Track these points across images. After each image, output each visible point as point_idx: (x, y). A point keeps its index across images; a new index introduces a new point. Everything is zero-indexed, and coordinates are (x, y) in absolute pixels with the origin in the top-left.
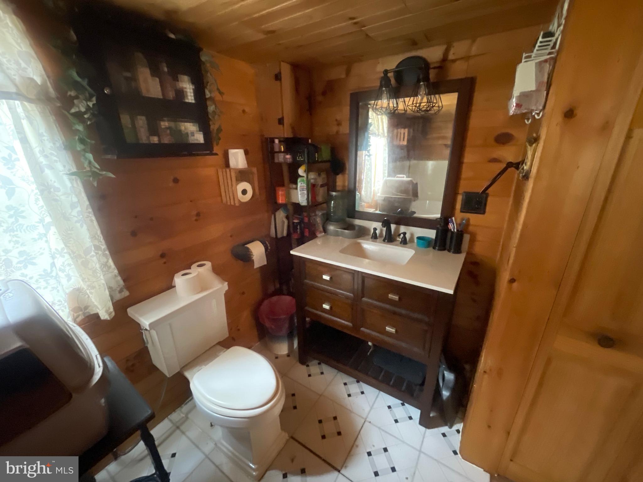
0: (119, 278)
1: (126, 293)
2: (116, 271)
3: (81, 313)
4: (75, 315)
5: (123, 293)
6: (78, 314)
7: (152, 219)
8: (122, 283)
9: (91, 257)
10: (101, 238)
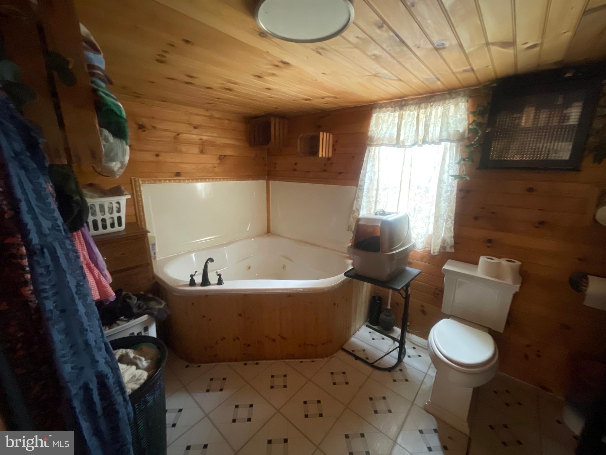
0: (453, 239)
1: (453, 250)
2: (453, 235)
3: (429, 247)
4: (427, 246)
5: (452, 249)
6: (428, 246)
7: (493, 213)
8: (453, 242)
9: (441, 219)
10: (454, 213)
